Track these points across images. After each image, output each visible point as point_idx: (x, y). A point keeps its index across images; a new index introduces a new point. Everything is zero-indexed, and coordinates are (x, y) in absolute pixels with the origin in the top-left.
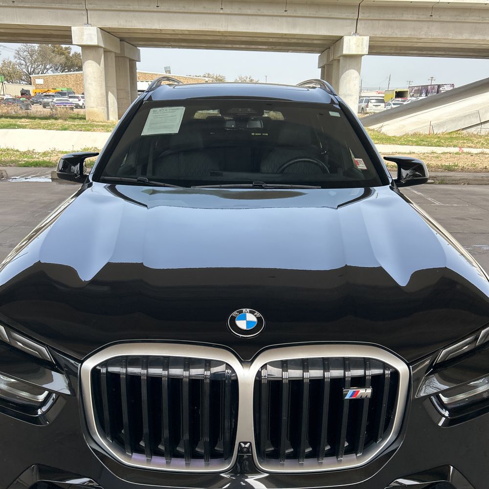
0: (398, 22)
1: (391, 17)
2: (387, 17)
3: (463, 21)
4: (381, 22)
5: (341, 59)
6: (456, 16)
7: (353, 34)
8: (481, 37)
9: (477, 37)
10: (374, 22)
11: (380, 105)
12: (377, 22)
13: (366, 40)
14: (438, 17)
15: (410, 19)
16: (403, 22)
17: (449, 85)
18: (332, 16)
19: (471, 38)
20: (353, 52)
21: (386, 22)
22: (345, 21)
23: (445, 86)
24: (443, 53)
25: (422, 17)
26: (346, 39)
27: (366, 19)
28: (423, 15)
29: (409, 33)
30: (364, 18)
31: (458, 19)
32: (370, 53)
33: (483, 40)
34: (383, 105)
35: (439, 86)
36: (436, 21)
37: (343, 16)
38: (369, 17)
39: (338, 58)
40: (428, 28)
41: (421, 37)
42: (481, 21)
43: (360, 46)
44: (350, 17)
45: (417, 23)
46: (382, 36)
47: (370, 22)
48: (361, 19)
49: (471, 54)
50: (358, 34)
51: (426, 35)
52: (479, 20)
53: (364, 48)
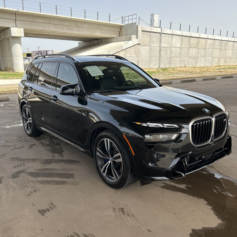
0: (35, 23)
1: (32, 20)
2: (30, 20)
3: (63, 24)
4: (28, 22)
5: (10, 38)
6: (60, 22)
7: (15, 27)
8: (71, 32)
9: (70, 32)
10: (24, 21)
11: (26, 60)
12: (26, 22)
13: (22, 30)
14: (53, 22)
15: (41, 22)
16: (38, 23)
17: (51, 51)
18: (2, 17)
19: (68, 32)
20: (17, 35)
21: (30, 22)
22: (10, 20)
23: (49, 51)
24: (54, 37)
25: (46, 22)
26: (12, 29)
27: (20, 20)
28: (46, 20)
29: (41, 28)
30: (19, 19)
31: (61, 24)
32: (25, 36)
33: (72, 33)
34: (27, 60)
35: (47, 51)
36: (52, 24)
37: (8, 17)
38: (21, 19)
39: (9, 38)
40: (49, 26)
41: (47, 30)
42: (70, 25)
43: (20, 32)
44: (12, 18)
45: (44, 24)
46: (29, 28)
47: (22, 21)
48: (17, 20)
49: (67, 38)
50: (17, 27)
51: (49, 29)
52: (69, 25)
53: (22, 34)
